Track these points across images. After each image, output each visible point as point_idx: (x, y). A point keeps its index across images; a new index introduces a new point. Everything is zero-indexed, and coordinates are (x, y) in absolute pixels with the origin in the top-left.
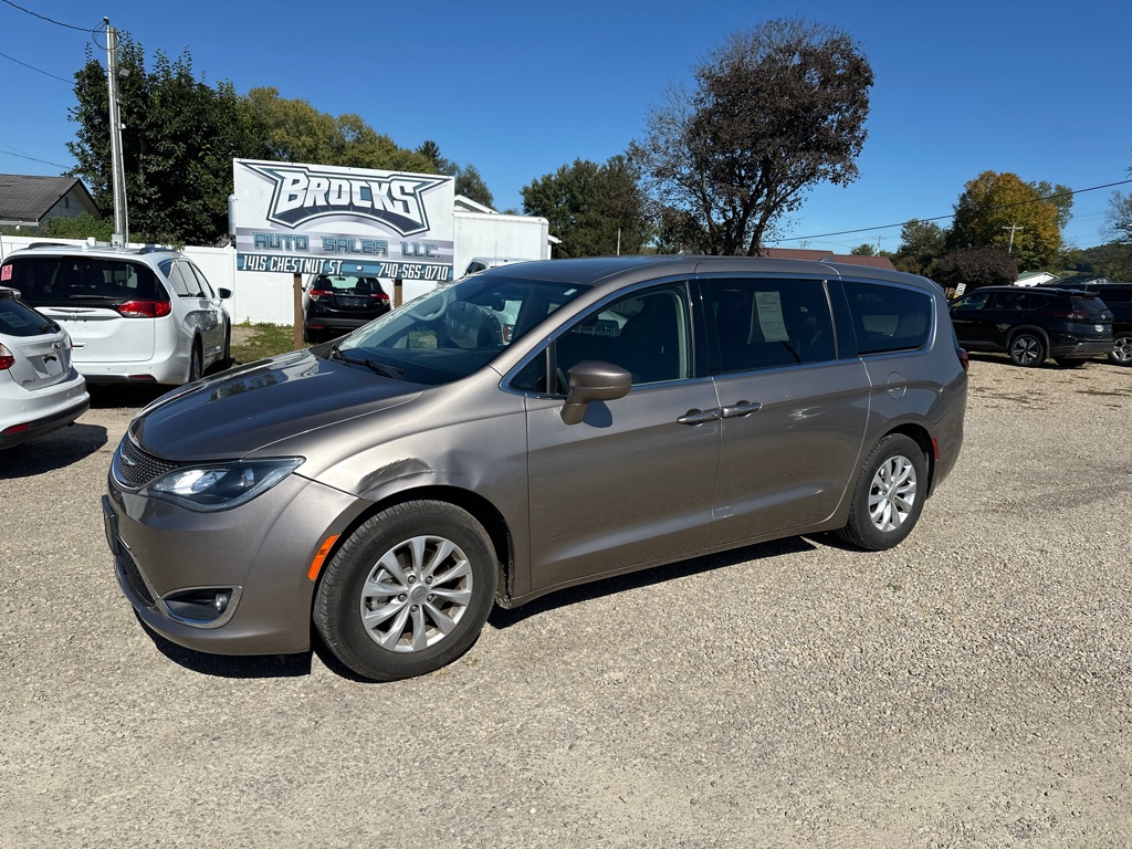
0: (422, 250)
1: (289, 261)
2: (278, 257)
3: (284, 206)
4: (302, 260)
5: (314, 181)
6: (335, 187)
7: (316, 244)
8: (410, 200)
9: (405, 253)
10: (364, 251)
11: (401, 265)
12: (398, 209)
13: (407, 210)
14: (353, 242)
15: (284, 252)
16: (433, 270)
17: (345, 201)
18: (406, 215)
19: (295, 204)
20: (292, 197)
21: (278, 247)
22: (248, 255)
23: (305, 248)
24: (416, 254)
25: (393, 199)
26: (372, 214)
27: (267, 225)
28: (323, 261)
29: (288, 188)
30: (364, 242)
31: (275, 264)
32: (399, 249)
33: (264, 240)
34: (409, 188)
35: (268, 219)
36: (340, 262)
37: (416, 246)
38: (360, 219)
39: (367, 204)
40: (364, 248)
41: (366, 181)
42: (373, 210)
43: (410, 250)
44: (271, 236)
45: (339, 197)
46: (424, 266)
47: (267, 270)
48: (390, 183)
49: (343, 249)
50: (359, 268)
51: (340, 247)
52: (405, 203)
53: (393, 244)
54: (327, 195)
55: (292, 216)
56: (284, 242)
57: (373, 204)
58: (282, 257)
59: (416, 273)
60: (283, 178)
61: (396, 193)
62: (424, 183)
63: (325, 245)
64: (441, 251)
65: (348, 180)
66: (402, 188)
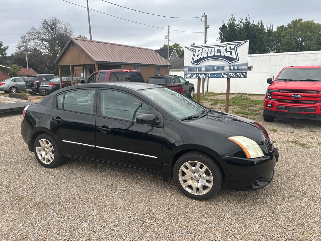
0: (236, 68)
1: (196, 75)
2: (193, 74)
3: (196, 58)
4: (200, 74)
5: (204, 49)
6: (210, 51)
7: (203, 69)
8: (233, 51)
9: (230, 69)
10: (217, 70)
11: (228, 73)
12: (228, 55)
13: (231, 54)
14: (214, 67)
15: (195, 72)
16: (239, 74)
17: (212, 54)
18: (231, 56)
19: (199, 57)
20: (198, 55)
21: (194, 71)
22: (186, 74)
23: (200, 71)
24: (234, 69)
25: (227, 51)
26: (220, 57)
27: (191, 65)
28: (205, 74)
29: (197, 53)
30: (217, 67)
31: (193, 75)
32: (228, 68)
33: (191, 69)
34: (232, 47)
35: (192, 63)
36: (210, 74)
37: (234, 66)
38: (216, 60)
39: (219, 54)
40: (217, 69)
41: (219, 47)
42: (221, 56)
43: (232, 68)
44: (192, 68)
45: (211, 53)
46: (236, 73)
47: (191, 78)
48: (226, 46)
49: (211, 70)
50: (215, 75)
51: (210, 69)
52: (231, 52)
53: (226, 66)
54: (207, 53)
55: (198, 61)
56: (195, 69)
57: (221, 54)
58: (194, 74)
59: (233, 76)
60: (196, 50)
61: (228, 49)
62: (238, 44)
63: (206, 69)
64: (243, 67)
65: (213, 47)
66: (230, 47)
